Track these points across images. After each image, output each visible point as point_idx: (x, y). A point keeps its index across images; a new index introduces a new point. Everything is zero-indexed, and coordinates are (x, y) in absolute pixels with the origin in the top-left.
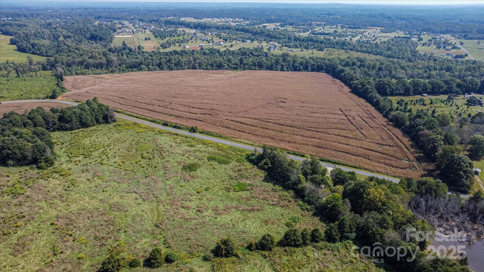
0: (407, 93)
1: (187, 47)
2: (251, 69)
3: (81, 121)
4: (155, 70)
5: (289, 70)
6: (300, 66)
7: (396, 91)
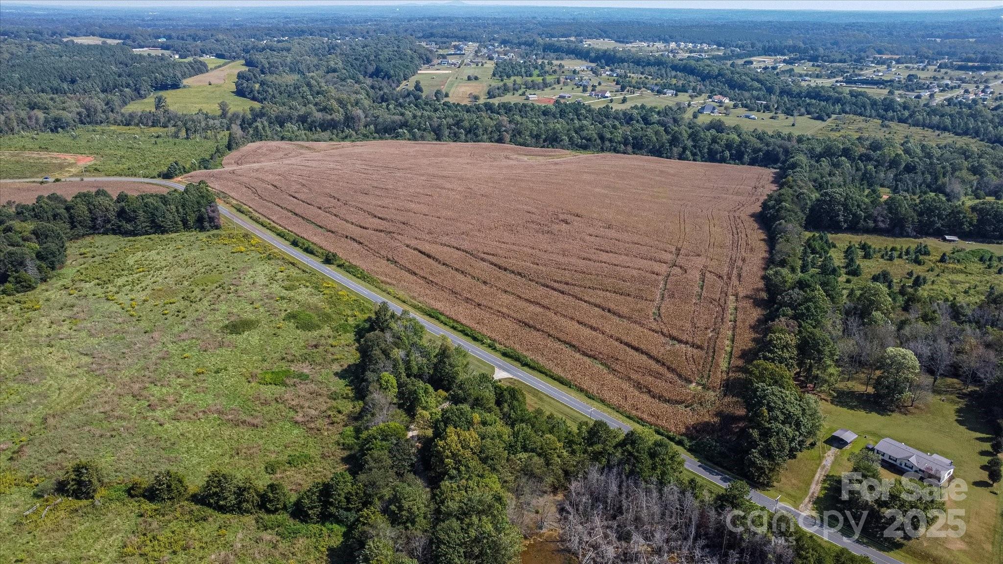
0: (897, 230)
1: (532, 97)
2: (616, 151)
3: (153, 221)
4: (423, 138)
5: (699, 158)
6: (723, 151)
7: (865, 220)
